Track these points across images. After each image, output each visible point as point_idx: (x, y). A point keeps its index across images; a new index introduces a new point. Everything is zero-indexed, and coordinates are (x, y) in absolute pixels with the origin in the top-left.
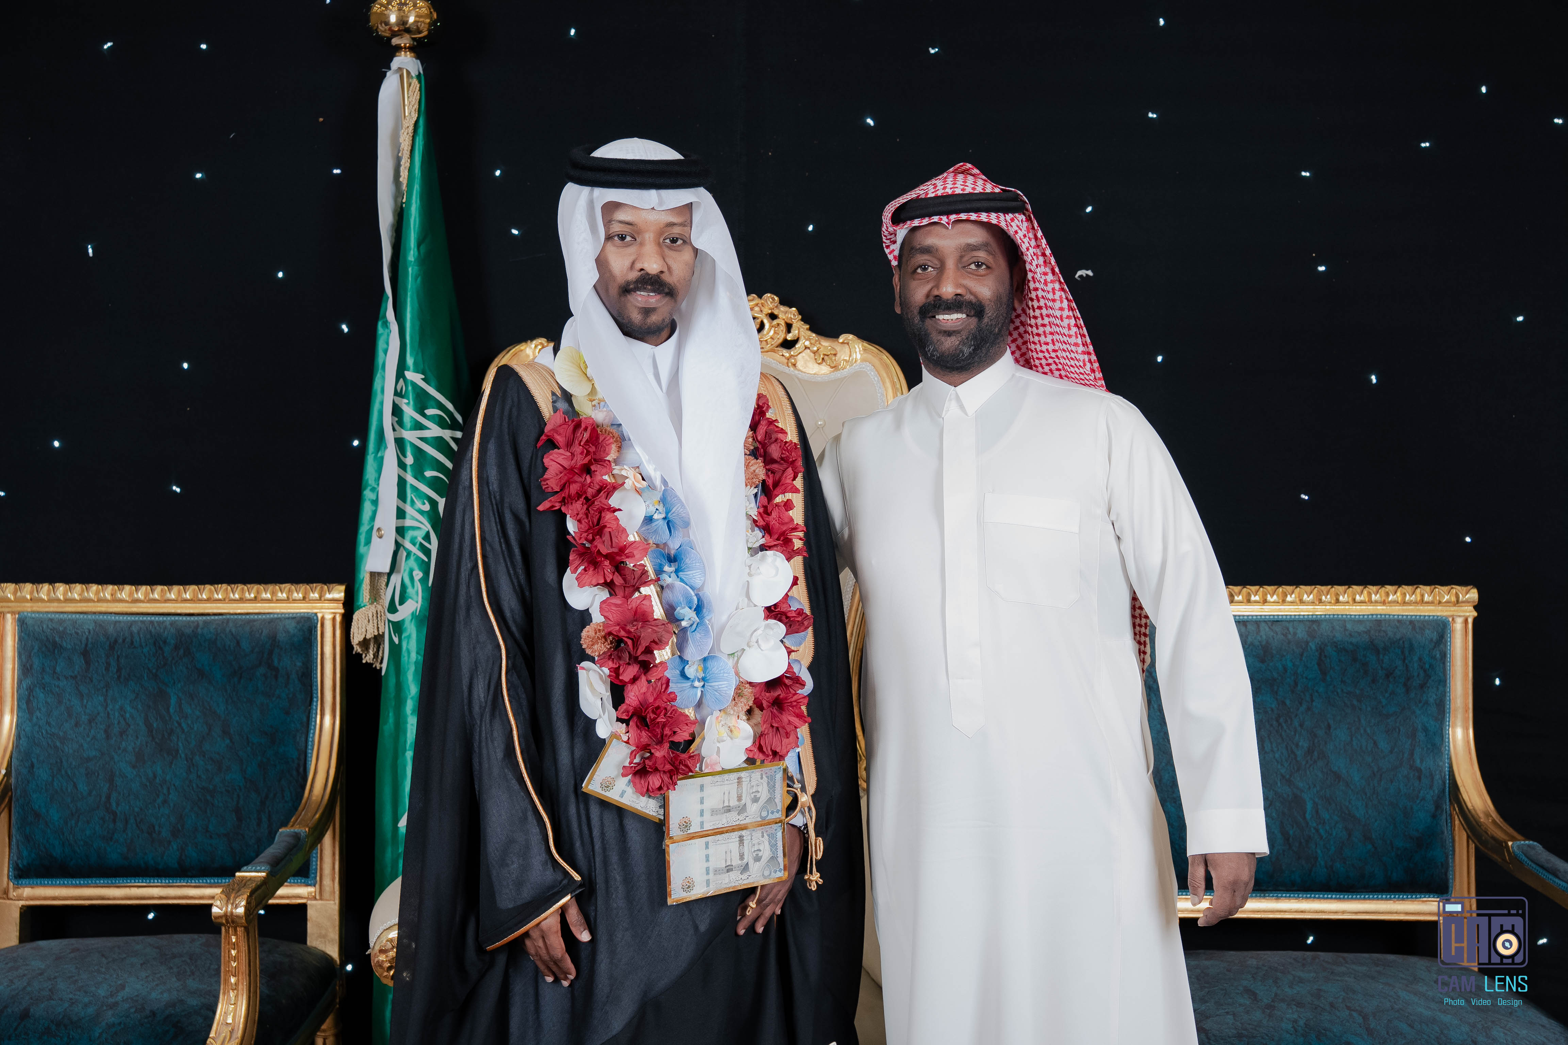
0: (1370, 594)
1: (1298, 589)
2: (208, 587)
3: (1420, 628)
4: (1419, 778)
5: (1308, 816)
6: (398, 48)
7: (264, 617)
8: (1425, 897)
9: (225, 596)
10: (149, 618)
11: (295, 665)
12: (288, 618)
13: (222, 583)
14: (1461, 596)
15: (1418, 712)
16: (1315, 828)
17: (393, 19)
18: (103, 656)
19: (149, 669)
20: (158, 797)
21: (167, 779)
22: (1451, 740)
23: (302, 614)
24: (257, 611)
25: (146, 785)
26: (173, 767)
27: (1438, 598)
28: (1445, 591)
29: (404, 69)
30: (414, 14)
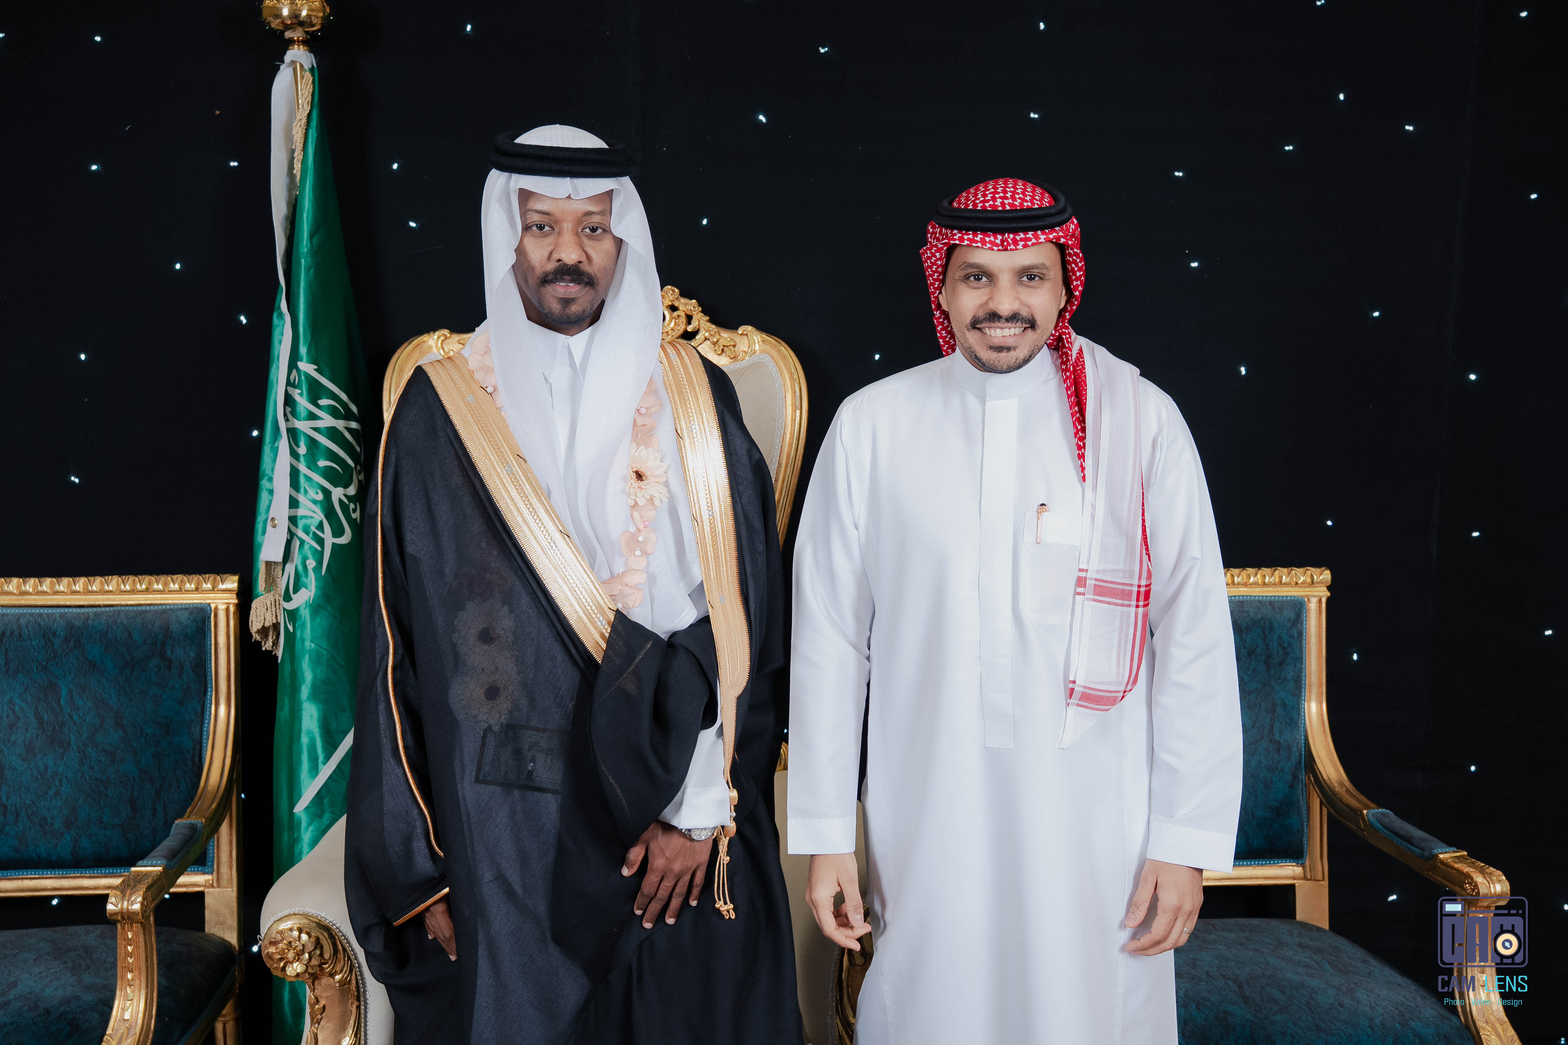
2: (99, 579)
3: (1279, 608)
4: (1278, 751)
6: (291, 42)
7: (156, 608)
8: (1282, 863)
9: (115, 588)
10: (37, 611)
11: (188, 656)
12: (181, 609)
13: (112, 575)
14: (1315, 577)
15: (1277, 688)
17: (285, 12)
19: (38, 661)
20: (50, 789)
21: (59, 771)
22: (1306, 714)
23: (195, 605)
24: (149, 602)
25: (37, 778)
26: (65, 759)
27: (1295, 579)
28: (1301, 572)
29: (297, 62)
30: (306, 7)
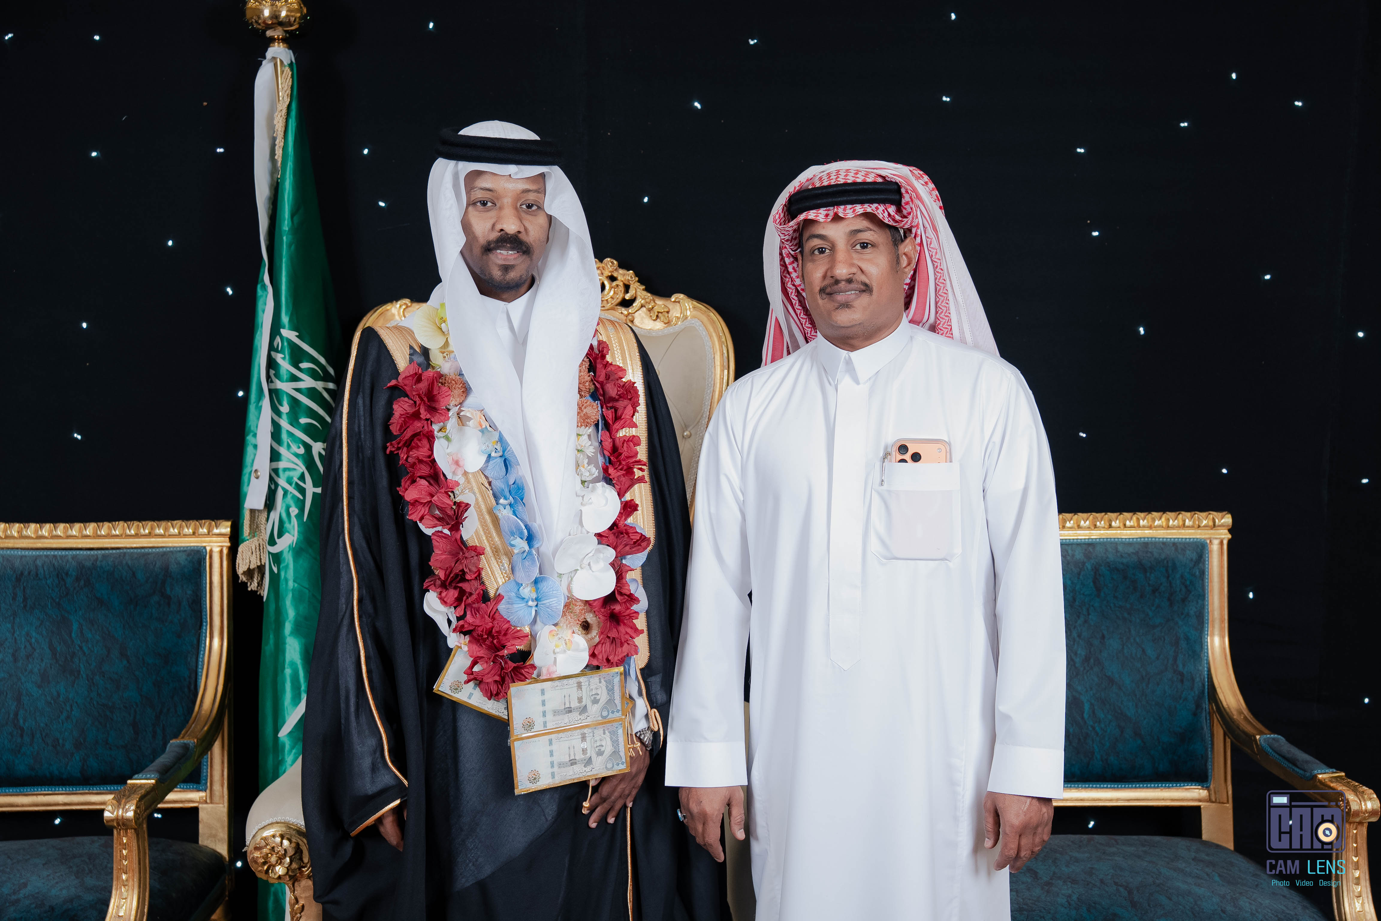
0: (1138, 520)
1: (1076, 516)
2: (107, 524)
3: (1182, 549)
4: (1182, 681)
5: (1086, 716)
6: (272, 40)
7: (158, 550)
8: (1188, 785)
9: (122, 532)
10: (52, 553)
11: (186, 594)
12: (180, 551)
13: (119, 520)
14: (1217, 521)
15: (1180, 623)
16: (1092, 726)
17: (267, 13)
18: (10, 587)
19: (52, 598)
20: (62, 713)
21: (70, 697)
22: (1209, 647)
23: (192, 548)
24: (151, 545)
25: (51, 703)
26: (75, 686)
27: (1197, 523)
28: (1204, 516)
29: (277, 58)
30: (285, 8)
